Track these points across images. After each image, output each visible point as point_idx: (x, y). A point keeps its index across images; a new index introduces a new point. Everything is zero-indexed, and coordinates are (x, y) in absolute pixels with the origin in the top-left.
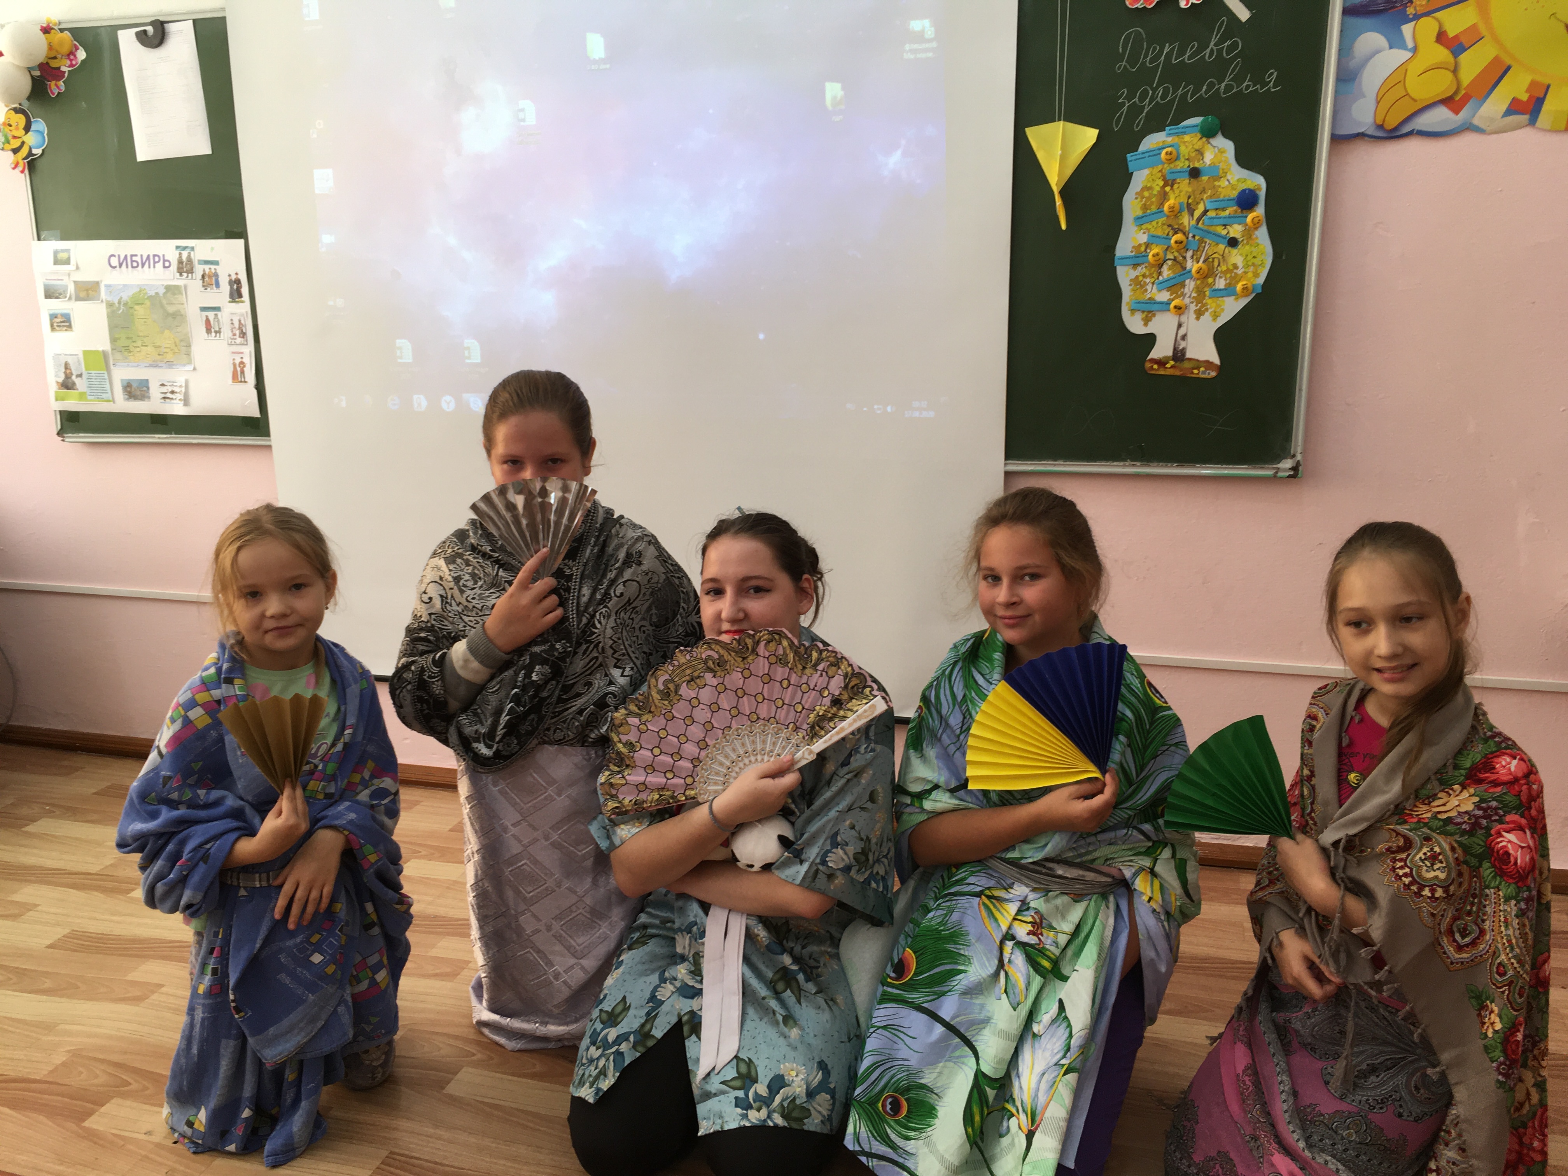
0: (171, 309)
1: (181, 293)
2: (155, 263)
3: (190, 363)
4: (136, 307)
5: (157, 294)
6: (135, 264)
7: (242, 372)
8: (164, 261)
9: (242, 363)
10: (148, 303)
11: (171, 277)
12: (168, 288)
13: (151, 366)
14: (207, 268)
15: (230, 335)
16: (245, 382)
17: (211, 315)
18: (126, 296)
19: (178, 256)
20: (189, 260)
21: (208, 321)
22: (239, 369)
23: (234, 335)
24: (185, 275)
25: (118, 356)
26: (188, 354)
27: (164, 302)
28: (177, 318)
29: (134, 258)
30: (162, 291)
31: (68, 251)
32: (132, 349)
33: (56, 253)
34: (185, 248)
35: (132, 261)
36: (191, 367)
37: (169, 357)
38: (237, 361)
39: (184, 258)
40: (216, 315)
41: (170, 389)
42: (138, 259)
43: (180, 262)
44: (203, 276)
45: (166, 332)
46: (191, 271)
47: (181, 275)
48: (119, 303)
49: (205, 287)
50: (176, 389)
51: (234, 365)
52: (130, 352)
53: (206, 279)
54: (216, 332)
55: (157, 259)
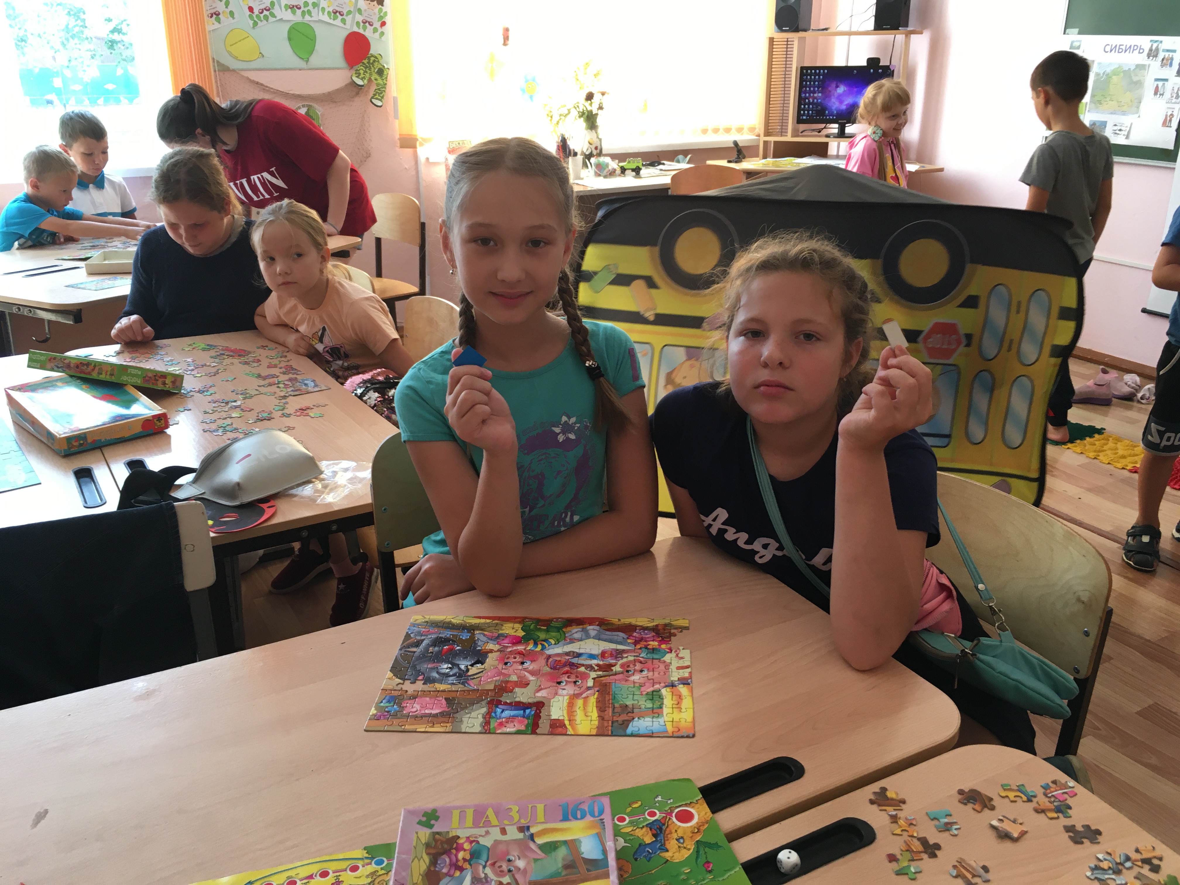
0: (1135, 79)
1: (1145, 69)
2: (1134, 50)
3: (1137, 113)
4: (1114, 77)
5: (1130, 69)
6: (1120, 50)
7: (1170, 121)
8: (1140, 49)
9: (1172, 115)
10: (1122, 74)
11: (1142, 59)
12: (1138, 66)
13: (1112, 113)
14: (1167, 54)
15: (1170, 96)
16: (1170, 127)
17: (1160, 84)
18: (1108, 70)
19: (1150, 46)
20: (1157, 49)
21: (1157, 87)
22: (1168, 119)
23: (1172, 97)
24: (1151, 58)
25: (1093, 105)
26: (1138, 107)
27: (1132, 75)
28: (1139, 84)
29: (1121, 47)
30: (1133, 68)
31: (1080, 41)
32: (1102, 102)
33: (1072, 43)
34: (1156, 41)
35: (1119, 49)
36: (1138, 115)
37: (1124, 108)
38: (1169, 114)
39: (1154, 48)
40: (1164, 84)
41: (1119, 128)
42: (1124, 48)
43: (1151, 50)
44: (1163, 60)
45: (1128, 93)
46: (1156, 56)
47: (1149, 58)
48: (1104, 73)
49: (1162, 66)
50: (1123, 128)
51: (1166, 116)
52: (1101, 104)
53: (1165, 61)
54: (1160, 95)
55: (1136, 48)
